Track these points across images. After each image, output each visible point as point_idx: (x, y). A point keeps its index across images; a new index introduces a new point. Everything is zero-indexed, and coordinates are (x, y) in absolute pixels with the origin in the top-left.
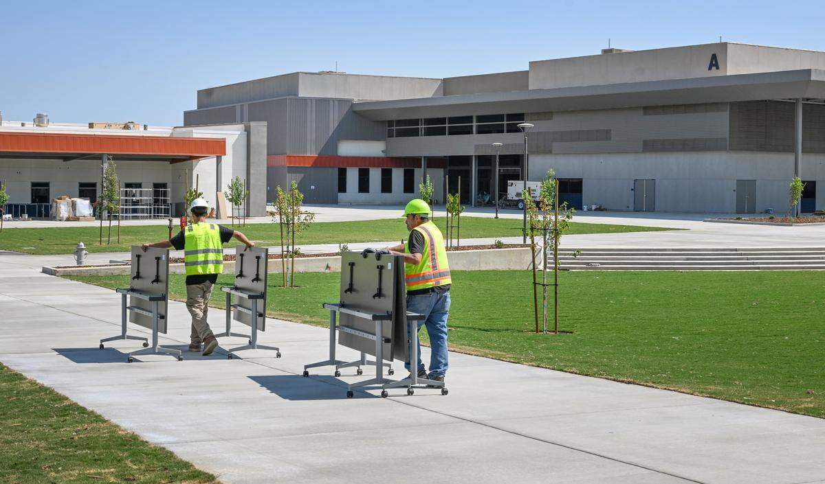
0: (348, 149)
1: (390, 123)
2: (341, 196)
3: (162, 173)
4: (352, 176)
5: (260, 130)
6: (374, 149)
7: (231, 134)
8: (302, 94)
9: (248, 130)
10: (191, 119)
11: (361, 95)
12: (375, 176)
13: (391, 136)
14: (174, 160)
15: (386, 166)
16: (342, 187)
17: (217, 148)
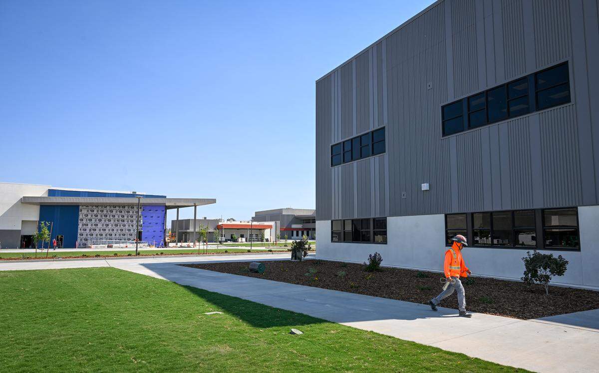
0: (294, 226)
1: (304, 220)
2: (292, 237)
3: (258, 232)
4: (295, 233)
5: (279, 222)
6: (299, 226)
7: (272, 223)
8: (283, 214)
9: (276, 223)
10: (254, 219)
11: (297, 214)
12: (300, 233)
13: (304, 223)
14: (260, 229)
15: (303, 230)
16: (292, 236)
17: (270, 227)
